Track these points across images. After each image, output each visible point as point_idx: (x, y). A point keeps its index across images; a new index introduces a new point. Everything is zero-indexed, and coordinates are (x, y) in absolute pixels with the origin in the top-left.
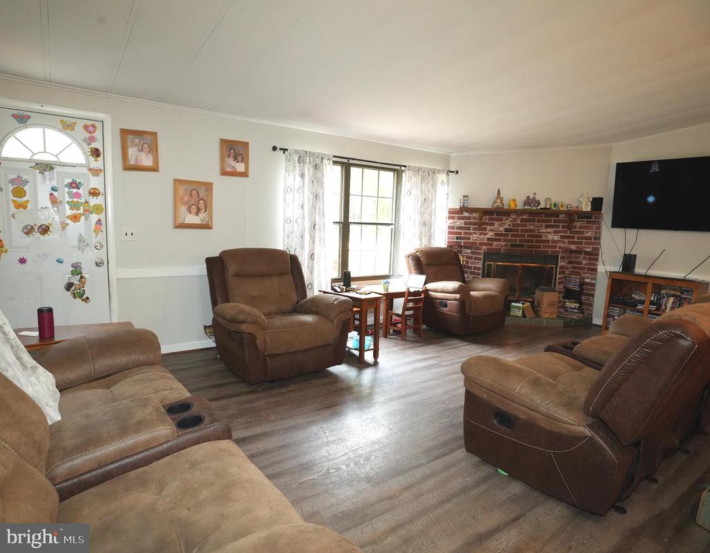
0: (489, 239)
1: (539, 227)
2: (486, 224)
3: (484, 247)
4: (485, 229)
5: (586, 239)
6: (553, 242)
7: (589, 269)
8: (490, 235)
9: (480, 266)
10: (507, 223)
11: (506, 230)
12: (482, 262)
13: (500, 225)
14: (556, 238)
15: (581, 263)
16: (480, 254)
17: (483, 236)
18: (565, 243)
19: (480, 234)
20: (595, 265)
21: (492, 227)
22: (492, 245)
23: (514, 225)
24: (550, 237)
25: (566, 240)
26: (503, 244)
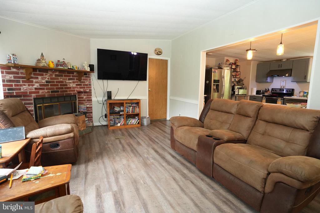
0: (36, 89)
1: (65, 79)
2: (32, 78)
3: (33, 95)
4: (32, 82)
5: (86, 85)
6: (73, 88)
7: (88, 100)
8: (37, 85)
9: (33, 108)
10: (47, 77)
11: (47, 82)
12: (33, 105)
13: (42, 79)
14: (74, 86)
15: (83, 98)
16: (31, 100)
17: (31, 87)
18: (78, 88)
19: (29, 85)
20: (91, 98)
21: (37, 80)
22: (38, 92)
23: (51, 79)
24: (71, 85)
25: (79, 87)
26: (46, 91)
